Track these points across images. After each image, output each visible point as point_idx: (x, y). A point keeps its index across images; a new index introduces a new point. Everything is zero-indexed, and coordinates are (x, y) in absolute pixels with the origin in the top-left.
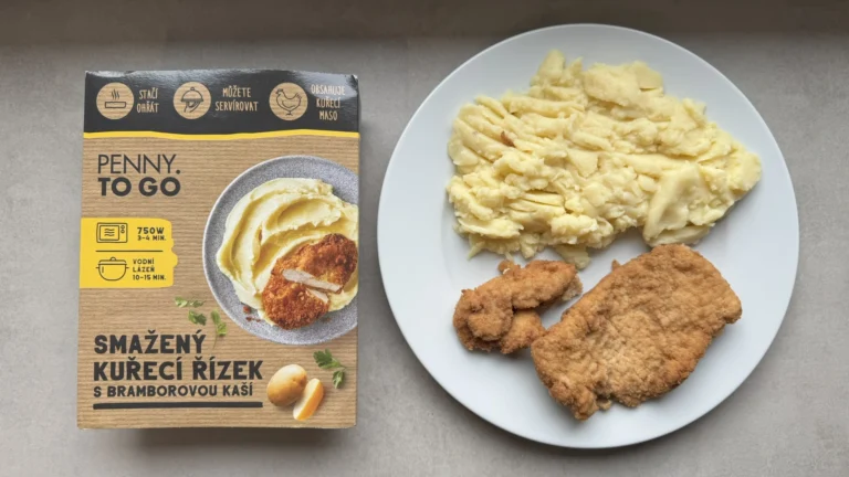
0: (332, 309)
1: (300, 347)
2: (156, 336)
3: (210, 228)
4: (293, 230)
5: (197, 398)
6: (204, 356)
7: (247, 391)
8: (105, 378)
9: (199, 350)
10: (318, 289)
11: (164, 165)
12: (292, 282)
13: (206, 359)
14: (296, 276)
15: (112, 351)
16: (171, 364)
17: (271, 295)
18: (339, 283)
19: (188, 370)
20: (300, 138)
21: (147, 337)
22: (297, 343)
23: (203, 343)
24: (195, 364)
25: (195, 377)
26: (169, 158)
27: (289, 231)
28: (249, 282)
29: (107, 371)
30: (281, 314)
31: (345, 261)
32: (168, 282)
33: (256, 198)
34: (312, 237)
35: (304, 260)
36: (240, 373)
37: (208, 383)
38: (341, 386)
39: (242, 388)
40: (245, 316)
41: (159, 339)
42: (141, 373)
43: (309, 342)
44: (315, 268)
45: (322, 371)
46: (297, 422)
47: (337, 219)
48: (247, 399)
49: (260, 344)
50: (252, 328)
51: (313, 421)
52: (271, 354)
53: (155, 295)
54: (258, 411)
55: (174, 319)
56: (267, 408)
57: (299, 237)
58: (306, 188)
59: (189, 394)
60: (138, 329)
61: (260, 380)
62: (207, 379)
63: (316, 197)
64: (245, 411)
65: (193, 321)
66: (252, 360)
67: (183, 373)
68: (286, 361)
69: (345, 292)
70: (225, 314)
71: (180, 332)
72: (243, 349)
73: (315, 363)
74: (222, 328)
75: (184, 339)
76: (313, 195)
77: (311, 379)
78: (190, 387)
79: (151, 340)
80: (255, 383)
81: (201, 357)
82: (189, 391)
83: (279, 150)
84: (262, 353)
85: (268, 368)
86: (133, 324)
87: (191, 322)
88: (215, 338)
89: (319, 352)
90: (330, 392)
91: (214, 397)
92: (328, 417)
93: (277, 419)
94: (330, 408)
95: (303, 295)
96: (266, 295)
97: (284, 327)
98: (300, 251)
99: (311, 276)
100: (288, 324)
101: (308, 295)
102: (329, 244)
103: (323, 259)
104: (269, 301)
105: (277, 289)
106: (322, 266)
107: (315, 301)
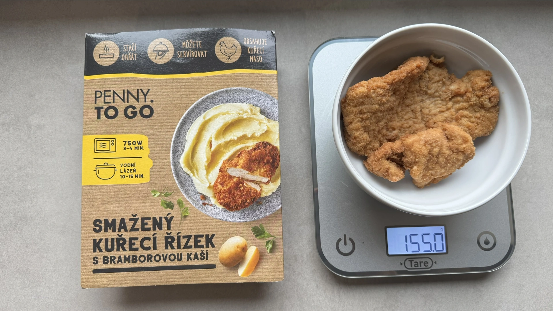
0: (263, 195)
1: (240, 223)
2: (138, 219)
3: (175, 141)
4: (234, 140)
5: (168, 263)
7: (204, 256)
8: (101, 251)
9: (169, 228)
10: (253, 181)
11: (142, 96)
12: (234, 177)
13: (174, 234)
14: (237, 172)
15: (106, 231)
16: (149, 239)
17: (220, 187)
18: (268, 176)
19: (160, 243)
20: (236, 76)
21: (131, 220)
22: (239, 220)
23: (172, 222)
24: (166, 238)
25: (166, 248)
26: (145, 91)
27: (231, 141)
28: (204, 177)
29: (102, 245)
30: (227, 200)
31: (271, 161)
32: (146, 179)
33: (208, 118)
34: (247, 145)
35: (242, 161)
36: (199, 244)
37: (176, 252)
38: (272, 250)
39: (201, 254)
40: (202, 202)
41: (140, 220)
42: (127, 246)
43: (248, 220)
44: (249, 167)
45: (258, 240)
46: (241, 279)
47: (264, 131)
48: (204, 262)
49: (213, 222)
50: (207, 211)
51: (253, 277)
52: (221, 229)
53: (137, 189)
54: (213, 271)
55: (151, 206)
56: (219, 268)
57: (238, 144)
58: (242, 110)
59: (162, 260)
60: (124, 214)
61: (213, 249)
62: (175, 249)
63: (249, 116)
64: (203, 272)
65: (164, 207)
66: (207, 233)
67: (157, 245)
68: (232, 234)
69: (272, 183)
70: (187, 201)
71: (155, 215)
72: (200, 226)
73: (252, 234)
74: (185, 211)
75: (158, 220)
76: (247, 115)
77: (249, 247)
78: (163, 255)
79: (134, 222)
80: (210, 251)
81: (171, 233)
82: (162, 258)
83: (223, 84)
84: (214, 228)
85: (219, 239)
86: (121, 210)
87: (163, 208)
88: (180, 219)
89: (255, 226)
90: (264, 255)
91: (180, 262)
92: (264, 274)
93: (226, 276)
94: (265, 267)
95: (242, 186)
96: (216, 186)
97: (229, 209)
98: (239, 155)
99: (248, 172)
100: (232, 207)
101: (246, 186)
102: (259, 149)
103: (256, 159)
104: (218, 191)
105: (224, 182)
106: (255, 165)
107: (251, 190)
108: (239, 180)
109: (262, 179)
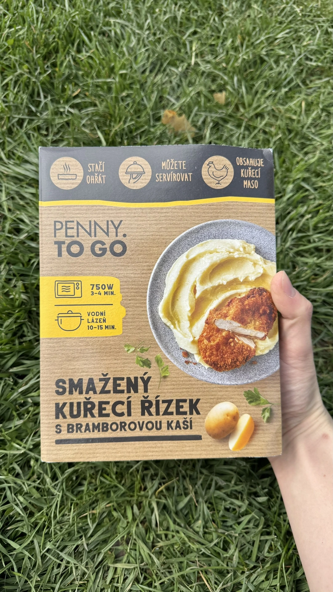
0: (259, 353)
1: (230, 386)
2: (110, 378)
4: (222, 285)
5: (145, 433)
6: (150, 395)
7: (188, 425)
8: (64, 417)
9: (146, 390)
10: (245, 336)
12: (223, 330)
13: (152, 398)
14: (227, 325)
15: (71, 393)
16: (122, 403)
17: (206, 342)
18: (264, 331)
19: (136, 408)
20: (227, 204)
21: (101, 380)
22: (228, 383)
23: (150, 383)
24: (143, 402)
25: (143, 414)
26: (117, 223)
27: (219, 286)
28: (187, 330)
29: (66, 410)
30: (214, 358)
31: (268, 311)
32: (118, 331)
33: (191, 257)
34: (239, 291)
35: (232, 311)
36: (181, 410)
37: (154, 418)
38: (269, 420)
39: (184, 423)
40: (184, 359)
41: (111, 381)
43: (239, 382)
45: (252, 407)
46: (233, 453)
47: (260, 275)
48: (188, 432)
49: (198, 384)
50: (189, 370)
51: (246, 451)
52: (207, 393)
53: (107, 343)
54: (198, 444)
55: (124, 363)
56: (206, 440)
57: (228, 291)
58: (233, 247)
59: (138, 429)
60: (93, 372)
61: (199, 416)
62: (152, 415)
63: (241, 256)
64: (186, 444)
65: (140, 364)
66: (191, 398)
67: (132, 411)
68: (220, 399)
69: (269, 338)
70: (167, 358)
71: (130, 374)
72: (183, 388)
73: (245, 400)
74: (165, 371)
75: (133, 380)
76: (238, 254)
77: (242, 414)
78: (139, 422)
79: (104, 382)
80: (195, 419)
81: (148, 396)
82: (138, 426)
83: (210, 215)
84: (199, 392)
85: (205, 405)
86: (89, 368)
87: (139, 366)
88: (159, 380)
89: (249, 391)
90: (260, 426)
91: (159, 431)
92: (260, 447)
93: (215, 450)
94: (261, 439)
95: (233, 341)
96: (201, 341)
97: (217, 369)
98: (229, 303)
99: (239, 325)
100: (221, 367)
101: (237, 341)
102: (254, 297)
103: (249, 309)
104: (203, 347)
105: (211, 336)
106: (248, 316)
107: (243, 346)
108: (229, 334)
109: (257, 333)
